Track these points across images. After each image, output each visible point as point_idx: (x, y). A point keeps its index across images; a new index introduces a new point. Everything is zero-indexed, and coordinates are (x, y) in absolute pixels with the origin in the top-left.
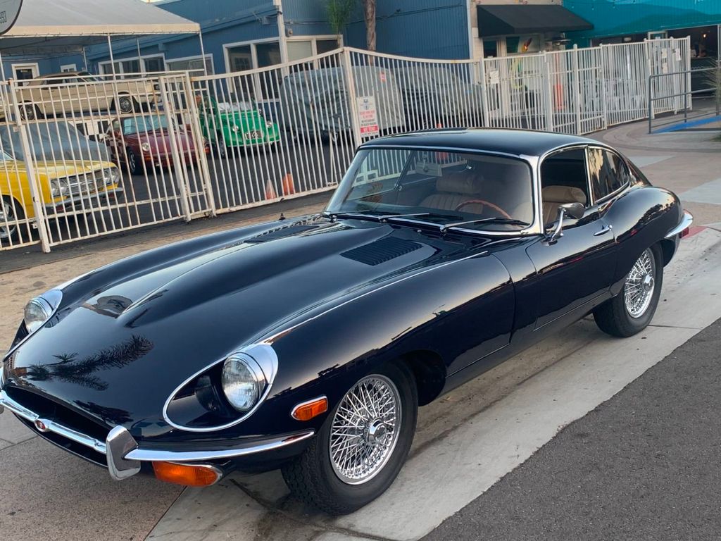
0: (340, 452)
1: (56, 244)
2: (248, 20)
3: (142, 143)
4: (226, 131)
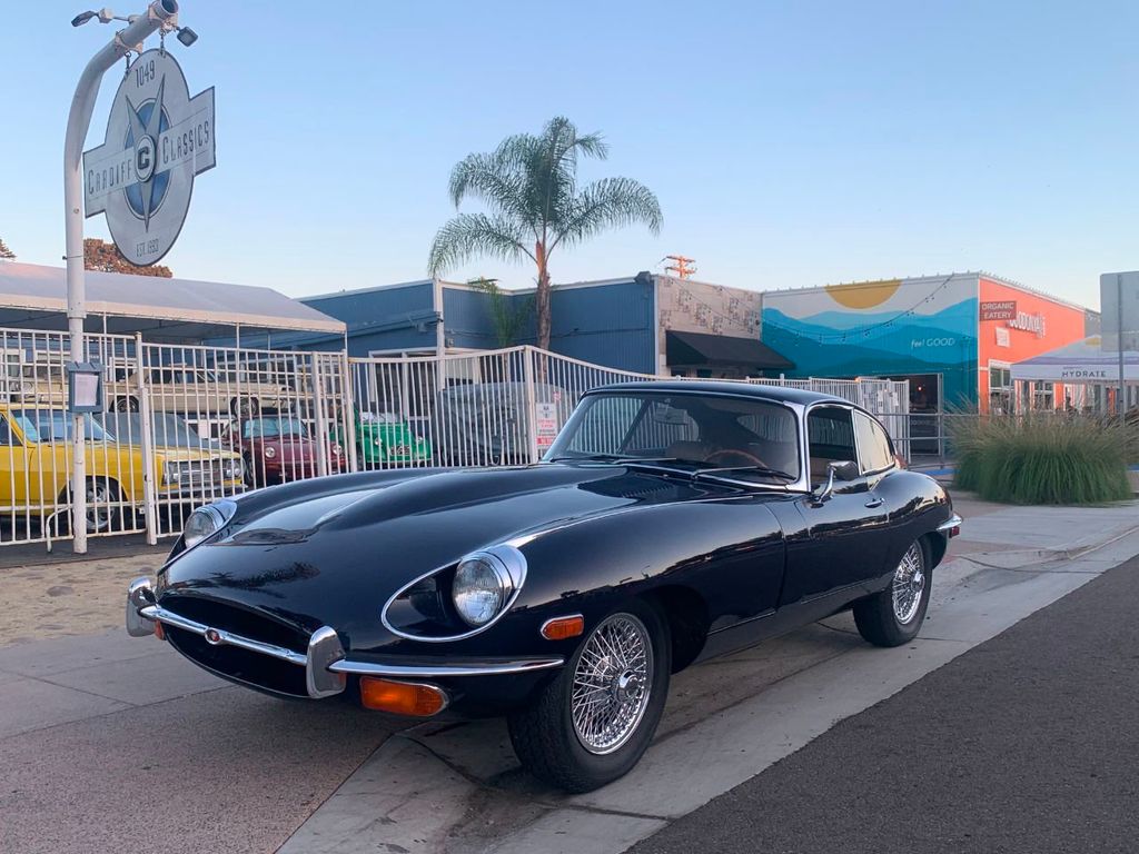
0: (580, 708)
1: (165, 535)
2: (404, 325)
3: (265, 448)
4: (368, 444)
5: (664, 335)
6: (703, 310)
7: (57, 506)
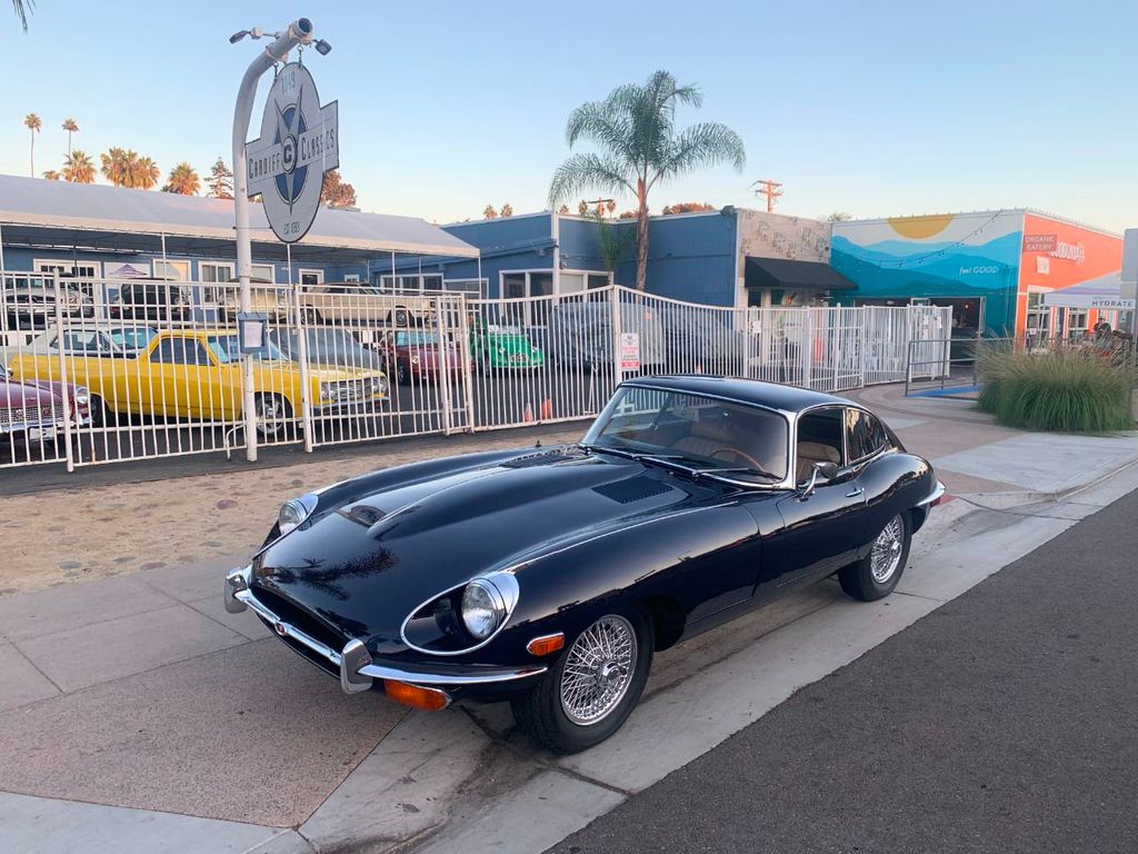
0: (571, 690)
1: (319, 444)
2: (527, 249)
3: (412, 356)
4: (493, 352)
5: (743, 261)
6: (778, 239)
7: (235, 423)
